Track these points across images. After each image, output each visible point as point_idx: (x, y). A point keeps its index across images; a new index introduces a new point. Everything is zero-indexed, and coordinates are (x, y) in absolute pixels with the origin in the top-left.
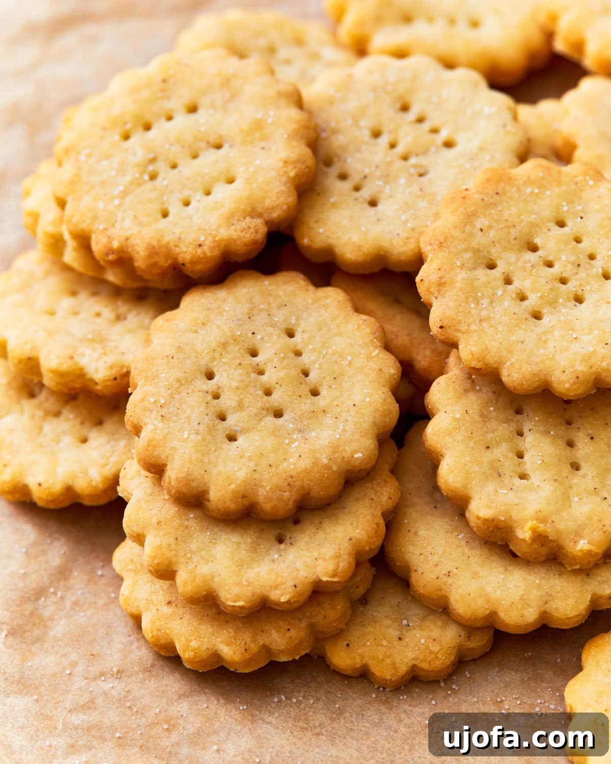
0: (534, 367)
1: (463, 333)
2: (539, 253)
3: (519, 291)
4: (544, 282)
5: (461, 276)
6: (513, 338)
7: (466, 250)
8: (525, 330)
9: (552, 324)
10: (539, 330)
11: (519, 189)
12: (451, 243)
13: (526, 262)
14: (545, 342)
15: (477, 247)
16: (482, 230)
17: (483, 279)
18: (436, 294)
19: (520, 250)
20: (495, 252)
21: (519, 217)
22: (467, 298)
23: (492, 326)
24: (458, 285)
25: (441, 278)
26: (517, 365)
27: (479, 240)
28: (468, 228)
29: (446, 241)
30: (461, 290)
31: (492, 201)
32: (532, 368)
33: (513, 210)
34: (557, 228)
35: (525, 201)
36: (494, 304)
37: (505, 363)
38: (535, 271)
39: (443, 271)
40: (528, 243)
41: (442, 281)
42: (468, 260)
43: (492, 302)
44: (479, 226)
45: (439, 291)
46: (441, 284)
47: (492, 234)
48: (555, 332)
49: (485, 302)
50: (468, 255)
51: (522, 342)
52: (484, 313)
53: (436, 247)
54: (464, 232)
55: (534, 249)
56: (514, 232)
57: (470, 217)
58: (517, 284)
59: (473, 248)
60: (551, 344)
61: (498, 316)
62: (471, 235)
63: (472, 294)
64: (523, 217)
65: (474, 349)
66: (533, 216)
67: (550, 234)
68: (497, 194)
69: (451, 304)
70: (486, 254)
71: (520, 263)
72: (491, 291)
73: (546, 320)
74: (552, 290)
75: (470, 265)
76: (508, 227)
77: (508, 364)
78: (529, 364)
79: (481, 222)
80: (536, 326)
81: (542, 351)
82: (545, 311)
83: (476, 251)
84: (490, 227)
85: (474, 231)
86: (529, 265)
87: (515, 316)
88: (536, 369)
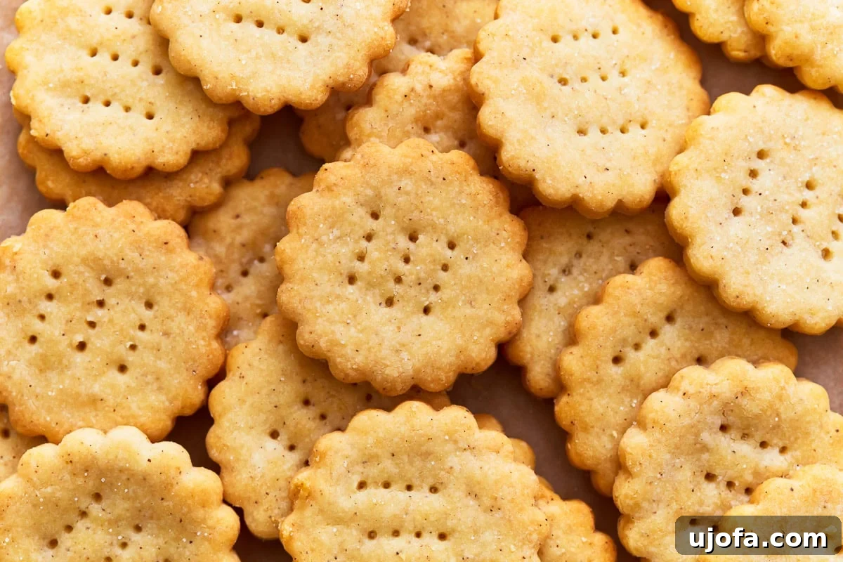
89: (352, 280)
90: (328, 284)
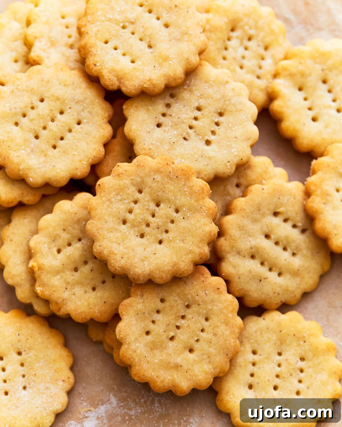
0: (96, 233)
1: (100, 195)
2: (157, 209)
3: (133, 209)
4: (142, 217)
5: (127, 181)
6: (106, 217)
7: (141, 177)
8: (113, 221)
9: (122, 230)
10: (117, 226)
11: (185, 185)
12: (141, 170)
13: (148, 204)
14: (111, 232)
15: (145, 181)
16: (154, 179)
17: (130, 191)
18: (114, 175)
19: (153, 200)
20: (146, 190)
21: (169, 192)
22: (117, 189)
23: (108, 206)
24: (122, 182)
25: (122, 173)
26: (94, 225)
27: (149, 181)
28: (152, 173)
29: (141, 167)
30: (120, 185)
31: (172, 176)
32: (95, 232)
33: (172, 188)
34: (174, 210)
35: (180, 191)
36: (120, 202)
37: (93, 220)
38: (145, 211)
39: (126, 172)
40: (159, 202)
41: (121, 175)
42: (137, 181)
43: (120, 200)
44: (155, 177)
45: (116, 176)
46: (119, 175)
47: (154, 185)
48: (119, 233)
49: (119, 197)
50: (139, 179)
51: (106, 222)
52: (113, 200)
53: (137, 164)
54: (150, 172)
55: (158, 205)
56: (160, 193)
57: (158, 171)
58: (136, 207)
59: (144, 180)
60: (111, 235)
61: (114, 206)
62: (149, 176)
63: (120, 190)
64: (170, 194)
65: (94, 204)
66: (173, 198)
67: (168, 209)
68: (177, 177)
69: (111, 184)
70: (143, 187)
71: (146, 203)
72: (126, 197)
73: (123, 227)
74: (140, 222)
75: (134, 182)
76: (161, 190)
77: (93, 221)
78: (97, 230)
79: (158, 177)
80: (117, 224)
81: (106, 232)
82: (128, 224)
83: (143, 182)
84: (158, 182)
85: (152, 176)
86: (147, 207)
87: (118, 213)
88: (96, 234)
89: (124, 222)
90: (112, 223)
